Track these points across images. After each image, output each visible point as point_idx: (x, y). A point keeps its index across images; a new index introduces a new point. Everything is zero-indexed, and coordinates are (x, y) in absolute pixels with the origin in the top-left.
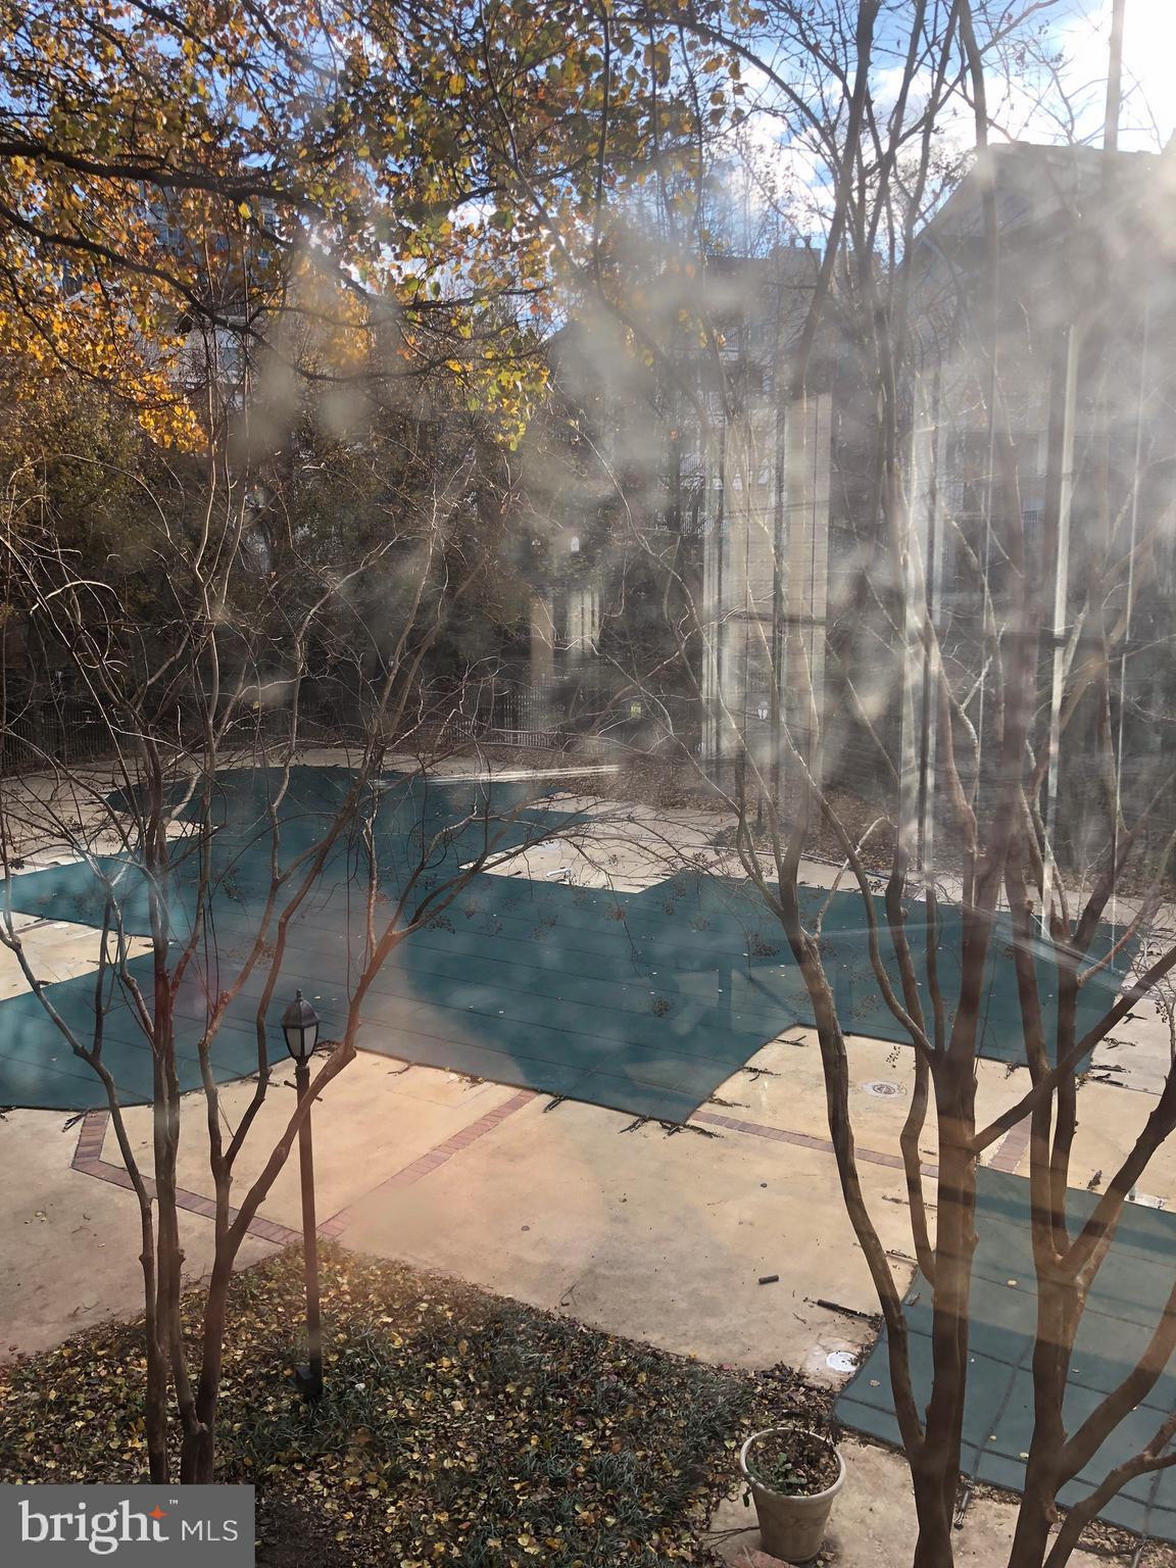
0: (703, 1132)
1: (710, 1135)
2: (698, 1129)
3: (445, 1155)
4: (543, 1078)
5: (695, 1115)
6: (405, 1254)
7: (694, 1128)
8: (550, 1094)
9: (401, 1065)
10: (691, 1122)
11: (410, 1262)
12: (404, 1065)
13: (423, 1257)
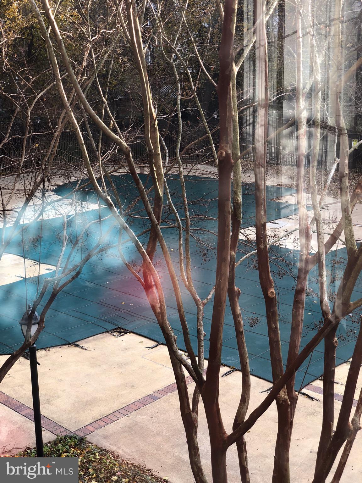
0: (309, 397)
1: (312, 399)
2: (306, 395)
3: (160, 396)
4: (228, 358)
5: (308, 387)
6: (119, 448)
7: (304, 394)
8: (229, 367)
9: (154, 344)
10: (304, 391)
11: (121, 452)
12: (156, 344)
13: (128, 451)
